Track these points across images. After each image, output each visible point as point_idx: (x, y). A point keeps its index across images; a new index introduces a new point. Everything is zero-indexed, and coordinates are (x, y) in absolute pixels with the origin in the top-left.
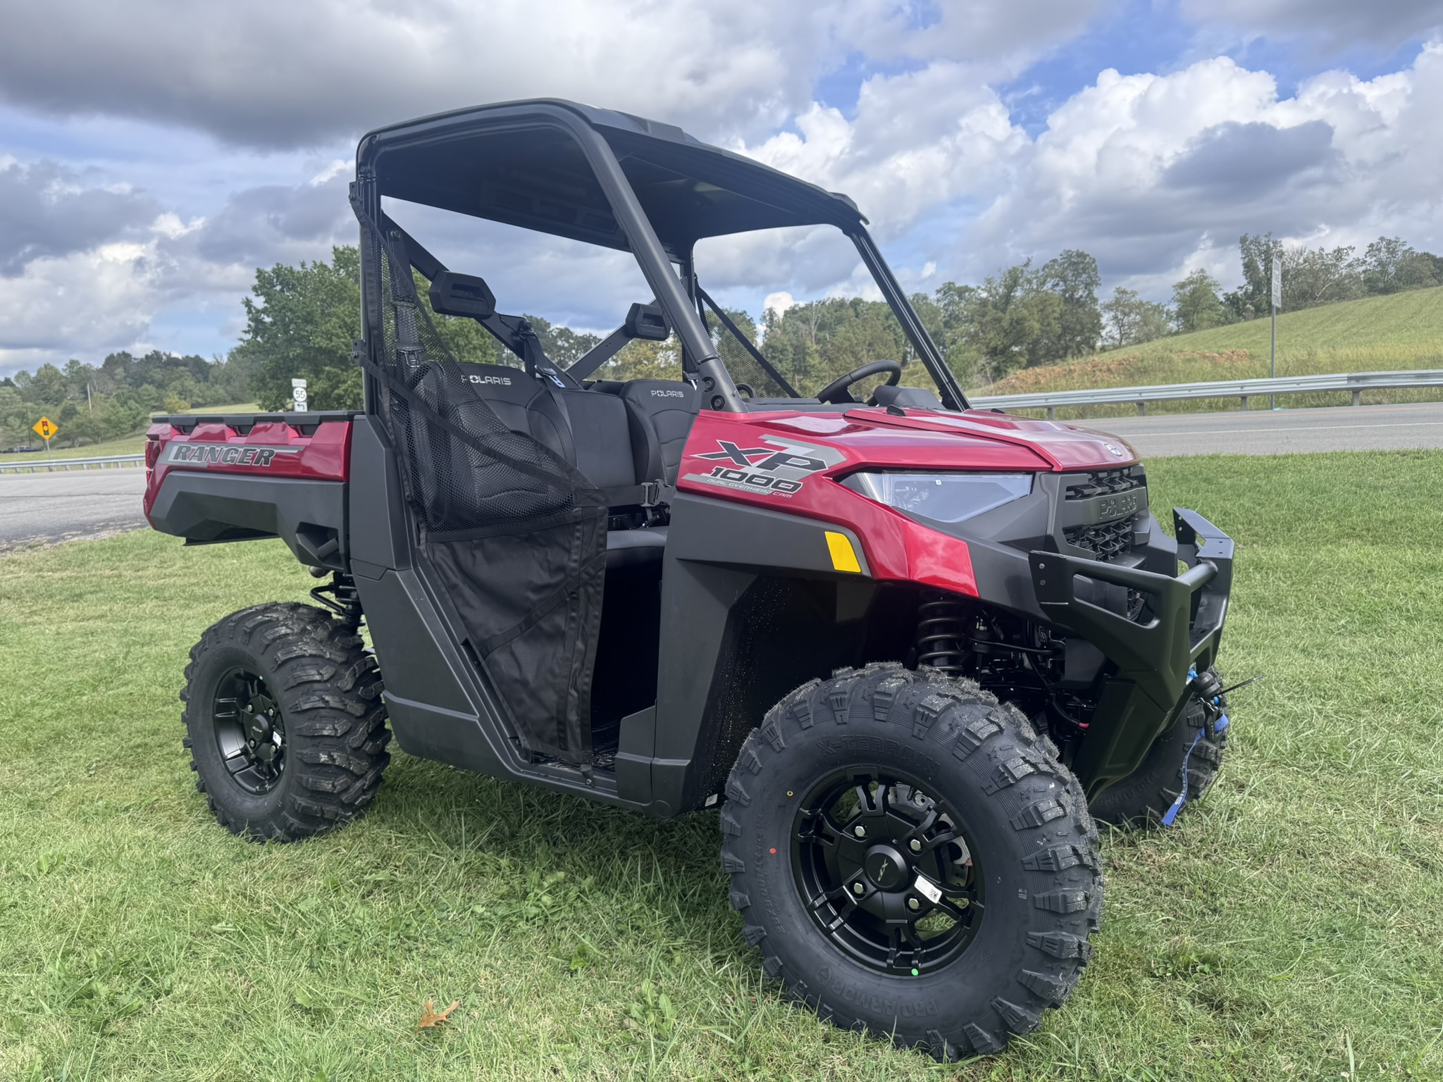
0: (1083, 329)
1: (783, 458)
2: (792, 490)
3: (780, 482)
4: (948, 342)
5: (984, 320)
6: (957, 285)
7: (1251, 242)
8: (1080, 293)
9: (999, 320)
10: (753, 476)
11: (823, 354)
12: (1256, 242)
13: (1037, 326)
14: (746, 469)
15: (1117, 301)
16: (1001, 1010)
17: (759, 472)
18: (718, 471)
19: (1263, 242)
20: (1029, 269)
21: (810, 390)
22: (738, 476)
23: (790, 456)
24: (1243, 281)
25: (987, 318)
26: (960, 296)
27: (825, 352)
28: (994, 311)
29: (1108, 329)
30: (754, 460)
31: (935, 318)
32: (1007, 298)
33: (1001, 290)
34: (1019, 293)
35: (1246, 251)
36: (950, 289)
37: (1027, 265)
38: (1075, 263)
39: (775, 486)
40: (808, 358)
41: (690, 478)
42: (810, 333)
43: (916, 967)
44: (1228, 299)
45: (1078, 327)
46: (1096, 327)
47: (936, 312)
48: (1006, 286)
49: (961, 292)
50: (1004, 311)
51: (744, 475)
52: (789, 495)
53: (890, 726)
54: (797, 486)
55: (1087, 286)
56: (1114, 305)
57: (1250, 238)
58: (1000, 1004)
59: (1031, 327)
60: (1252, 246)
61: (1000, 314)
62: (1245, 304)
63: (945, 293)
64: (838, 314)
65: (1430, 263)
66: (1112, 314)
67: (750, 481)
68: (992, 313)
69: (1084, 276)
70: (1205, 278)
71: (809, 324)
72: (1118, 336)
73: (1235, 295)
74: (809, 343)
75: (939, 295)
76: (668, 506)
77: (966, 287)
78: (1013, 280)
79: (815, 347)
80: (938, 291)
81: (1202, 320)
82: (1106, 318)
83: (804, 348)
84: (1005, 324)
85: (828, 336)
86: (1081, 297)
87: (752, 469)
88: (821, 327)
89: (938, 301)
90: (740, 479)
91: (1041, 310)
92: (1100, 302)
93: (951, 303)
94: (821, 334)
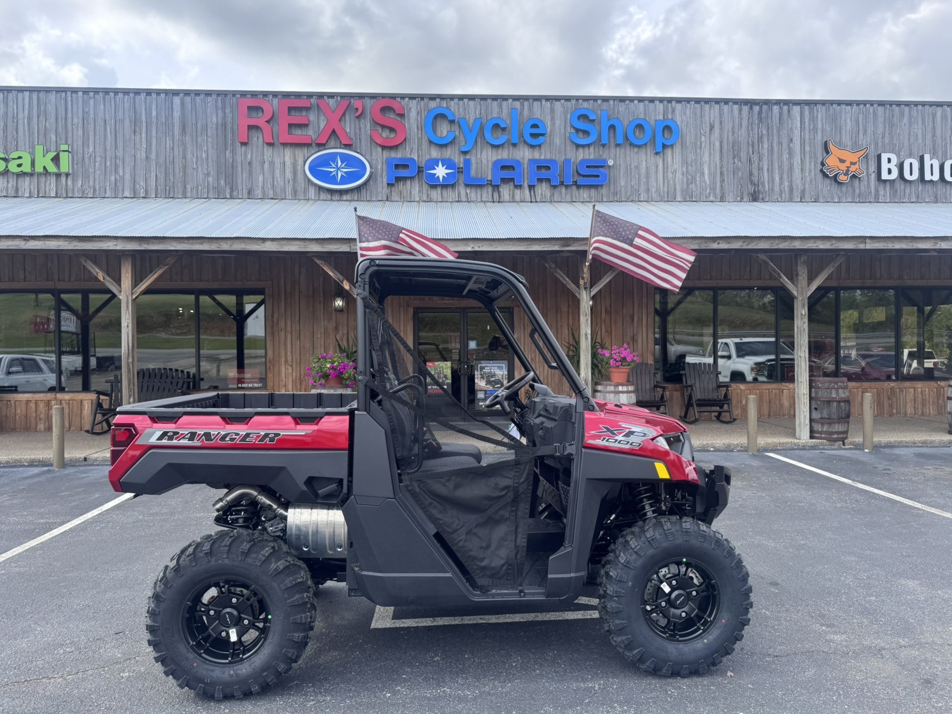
1: (632, 433)
14: (617, 438)
17: (623, 439)
18: (604, 439)
30: (620, 433)
39: (631, 444)
41: (591, 442)
51: (616, 440)
54: (640, 444)
76: (572, 455)
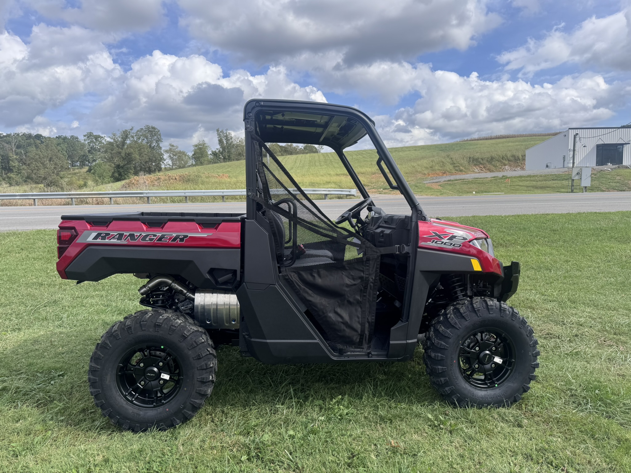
0: (156, 159)
2: (459, 246)
3: (455, 244)
4: (91, 160)
5: (113, 152)
6: (94, 134)
7: (221, 132)
8: (154, 144)
9: (120, 153)
10: (446, 243)
11: (20, 161)
12: (222, 132)
13: (138, 157)
15: (170, 149)
16: (524, 387)
19: (225, 132)
20: (133, 131)
21: (13, 179)
22: (441, 243)
23: (456, 236)
24: (218, 147)
25: (114, 151)
26: (96, 139)
27: (22, 160)
28: (117, 148)
29: (167, 161)
31: (83, 148)
32: (123, 143)
33: (120, 139)
34: (128, 142)
35: (219, 135)
36: (90, 135)
37: (131, 129)
38: (151, 131)
40: (11, 162)
42: (12, 149)
43: (496, 384)
44: (213, 153)
45: (154, 159)
46: (162, 159)
47: (83, 145)
48: (122, 138)
49: (97, 137)
50: (122, 149)
52: (458, 248)
53: (494, 315)
55: (157, 141)
56: (169, 151)
57: (220, 130)
58: (524, 385)
59: (135, 157)
60: (221, 133)
61: (120, 150)
62: (220, 156)
63: (88, 137)
64: (28, 141)
65: (279, 147)
66: (168, 154)
67: (445, 244)
68: (116, 150)
69: (155, 137)
70: (205, 144)
71: (11, 144)
72: (171, 164)
73: (215, 151)
74: (11, 155)
75: (85, 138)
77: (99, 135)
78: (126, 135)
79: (15, 157)
80: (85, 136)
81: (205, 160)
82: (166, 156)
83: (8, 157)
84: (123, 155)
85: (23, 151)
86: (155, 146)
87: (445, 240)
88: (18, 147)
89: (85, 140)
90: (441, 244)
91: (139, 150)
92: (163, 149)
93: (92, 142)
94: (18, 151)
